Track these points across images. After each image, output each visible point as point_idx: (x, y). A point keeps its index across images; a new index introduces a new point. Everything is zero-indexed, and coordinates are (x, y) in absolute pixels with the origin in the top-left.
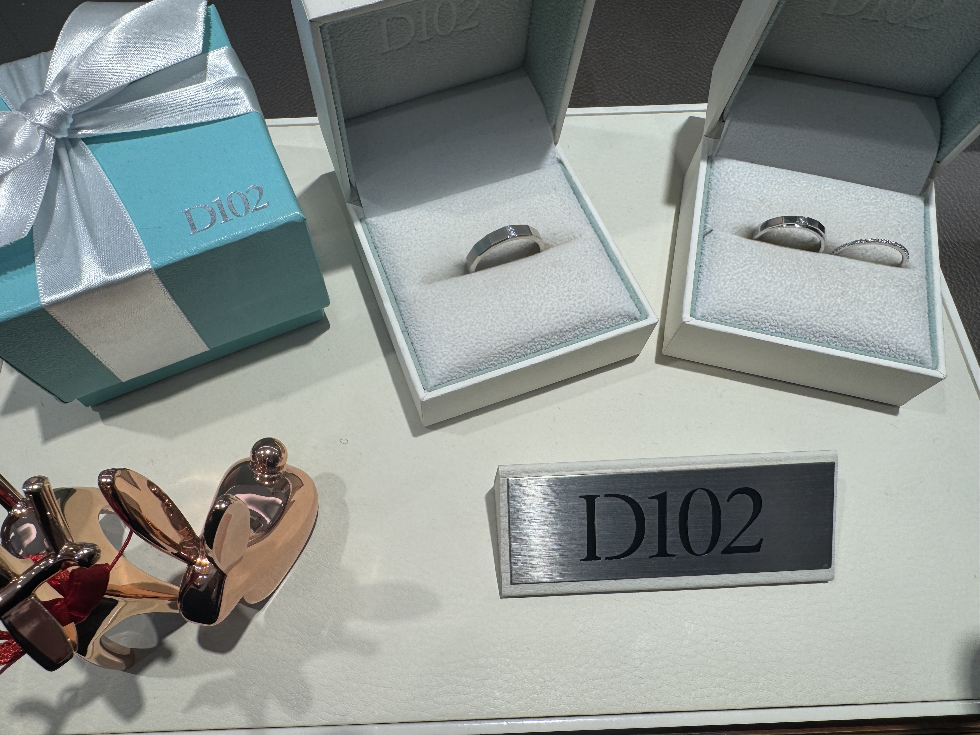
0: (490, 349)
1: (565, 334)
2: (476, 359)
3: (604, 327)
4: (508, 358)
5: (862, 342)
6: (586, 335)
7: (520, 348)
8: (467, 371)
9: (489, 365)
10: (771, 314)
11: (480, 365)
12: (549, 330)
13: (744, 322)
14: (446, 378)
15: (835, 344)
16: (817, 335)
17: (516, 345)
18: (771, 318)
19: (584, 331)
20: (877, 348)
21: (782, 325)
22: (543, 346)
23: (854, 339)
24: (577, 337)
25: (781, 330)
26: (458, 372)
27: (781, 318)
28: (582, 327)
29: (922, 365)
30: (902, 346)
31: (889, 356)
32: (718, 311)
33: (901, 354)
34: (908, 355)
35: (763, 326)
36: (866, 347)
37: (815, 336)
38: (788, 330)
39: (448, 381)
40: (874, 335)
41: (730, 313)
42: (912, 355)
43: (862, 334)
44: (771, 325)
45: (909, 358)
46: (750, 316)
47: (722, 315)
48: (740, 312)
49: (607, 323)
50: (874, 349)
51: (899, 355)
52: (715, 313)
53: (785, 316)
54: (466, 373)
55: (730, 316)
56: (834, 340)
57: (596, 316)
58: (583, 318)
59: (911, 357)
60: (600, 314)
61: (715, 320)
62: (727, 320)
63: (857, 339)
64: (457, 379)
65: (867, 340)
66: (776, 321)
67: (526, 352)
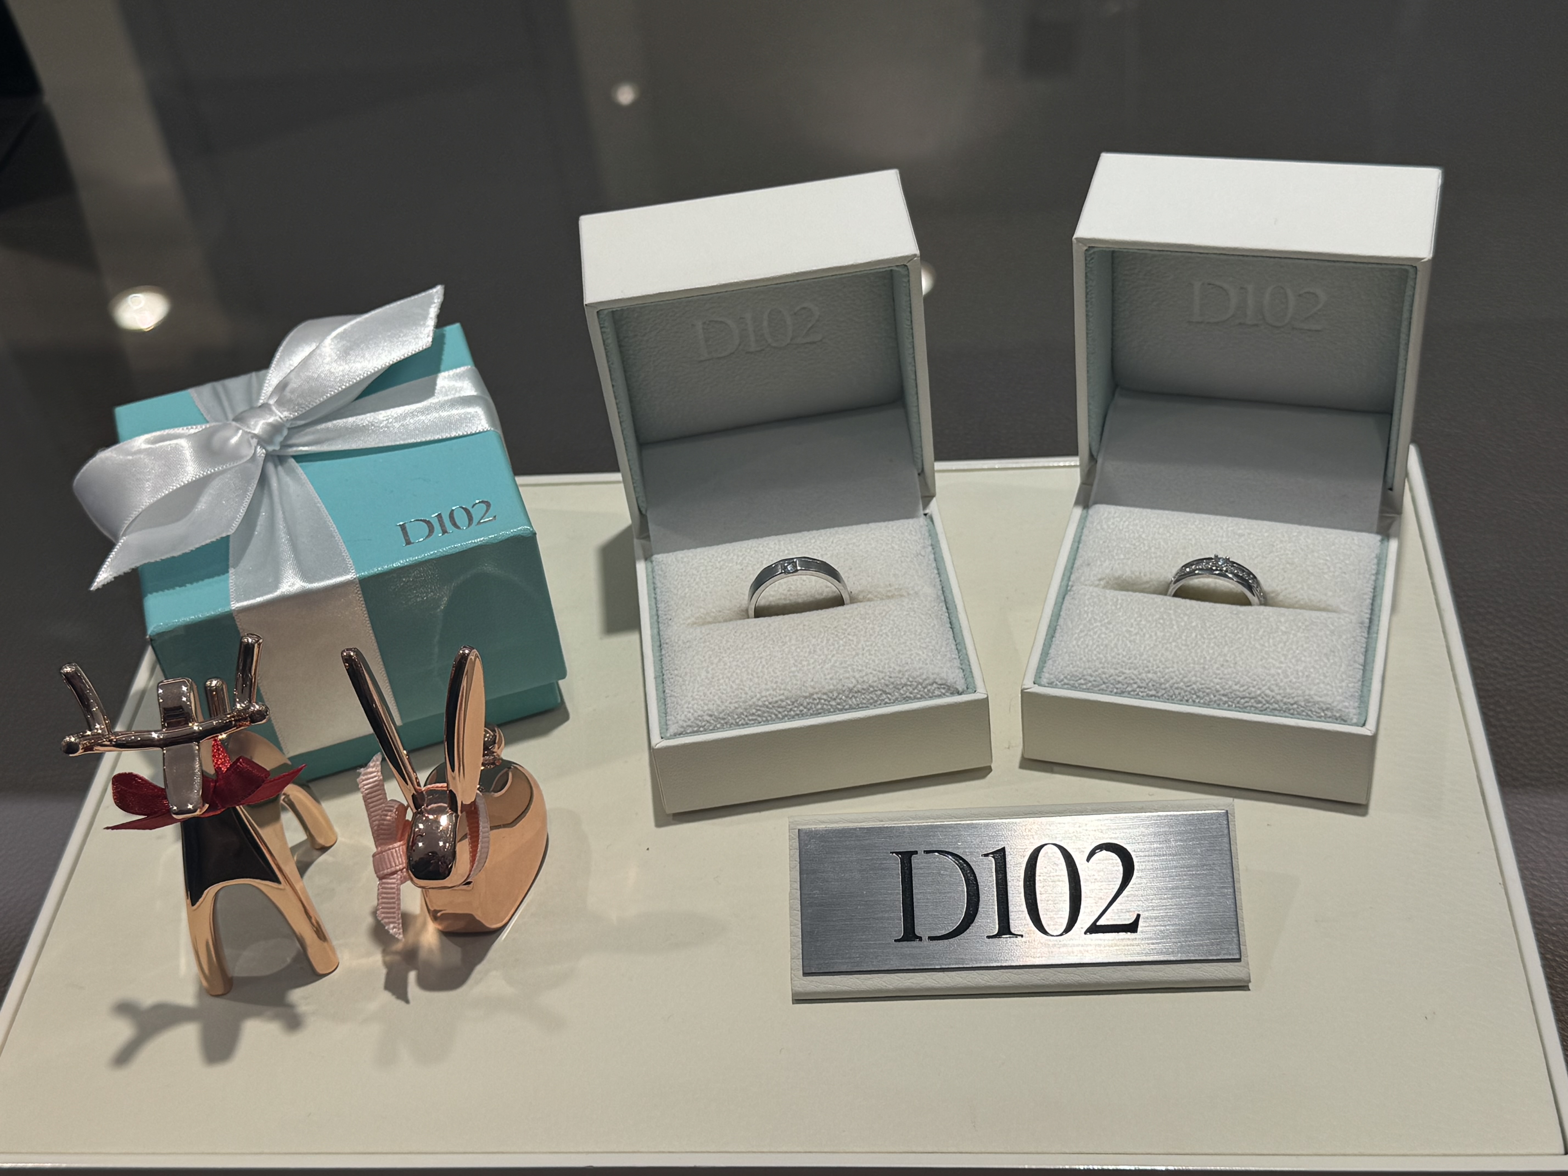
0: (752, 698)
1: (856, 695)
2: (733, 708)
3: (912, 696)
4: (776, 715)
5: (1260, 698)
6: (886, 703)
7: (793, 703)
8: (720, 723)
9: (750, 720)
10: (1136, 672)
11: (738, 718)
12: (834, 686)
13: (1104, 686)
14: (690, 726)
15: (1226, 705)
16: (1201, 694)
17: (787, 698)
18: (1138, 678)
19: (884, 696)
20: (1282, 704)
21: (1153, 685)
22: (825, 706)
23: (1247, 695)
24: (874, 704)
25: (1153, 692)
26: (708, 722)
27: (1150, 675)
28: (880, 690)
30: (1312, 698)
31: (1299, 714)
32: (1068, 675)
33: (1313, 710)
34: (1321, 709)
35: (1129, 689)
36: (1267, 705)
37: (1198, 697)
40: (1273, 687)
41: (1084, 676)
42: (1327, 709)
43: (1257, 687)
44: (1139, 687)
45: (1326, 715)
46: (1110, 676)
48: (1097, 673)
50: (1276, 706)
51: (1311, 711)
52: (1066, 677)
53: (1155, 673)
54: (718, 726)
55: (1085, 679)
56: (1224, 699)
57: (901, 678)
58: (883, 678)
59: (1327, 713)
60: (907, 676)
61: (1066, 686)
62: (1082, 684)
63: (1253, 695)
64: (705, 730)
65: (1266, 695)
66: (1145, 680)
67: (801, 711)
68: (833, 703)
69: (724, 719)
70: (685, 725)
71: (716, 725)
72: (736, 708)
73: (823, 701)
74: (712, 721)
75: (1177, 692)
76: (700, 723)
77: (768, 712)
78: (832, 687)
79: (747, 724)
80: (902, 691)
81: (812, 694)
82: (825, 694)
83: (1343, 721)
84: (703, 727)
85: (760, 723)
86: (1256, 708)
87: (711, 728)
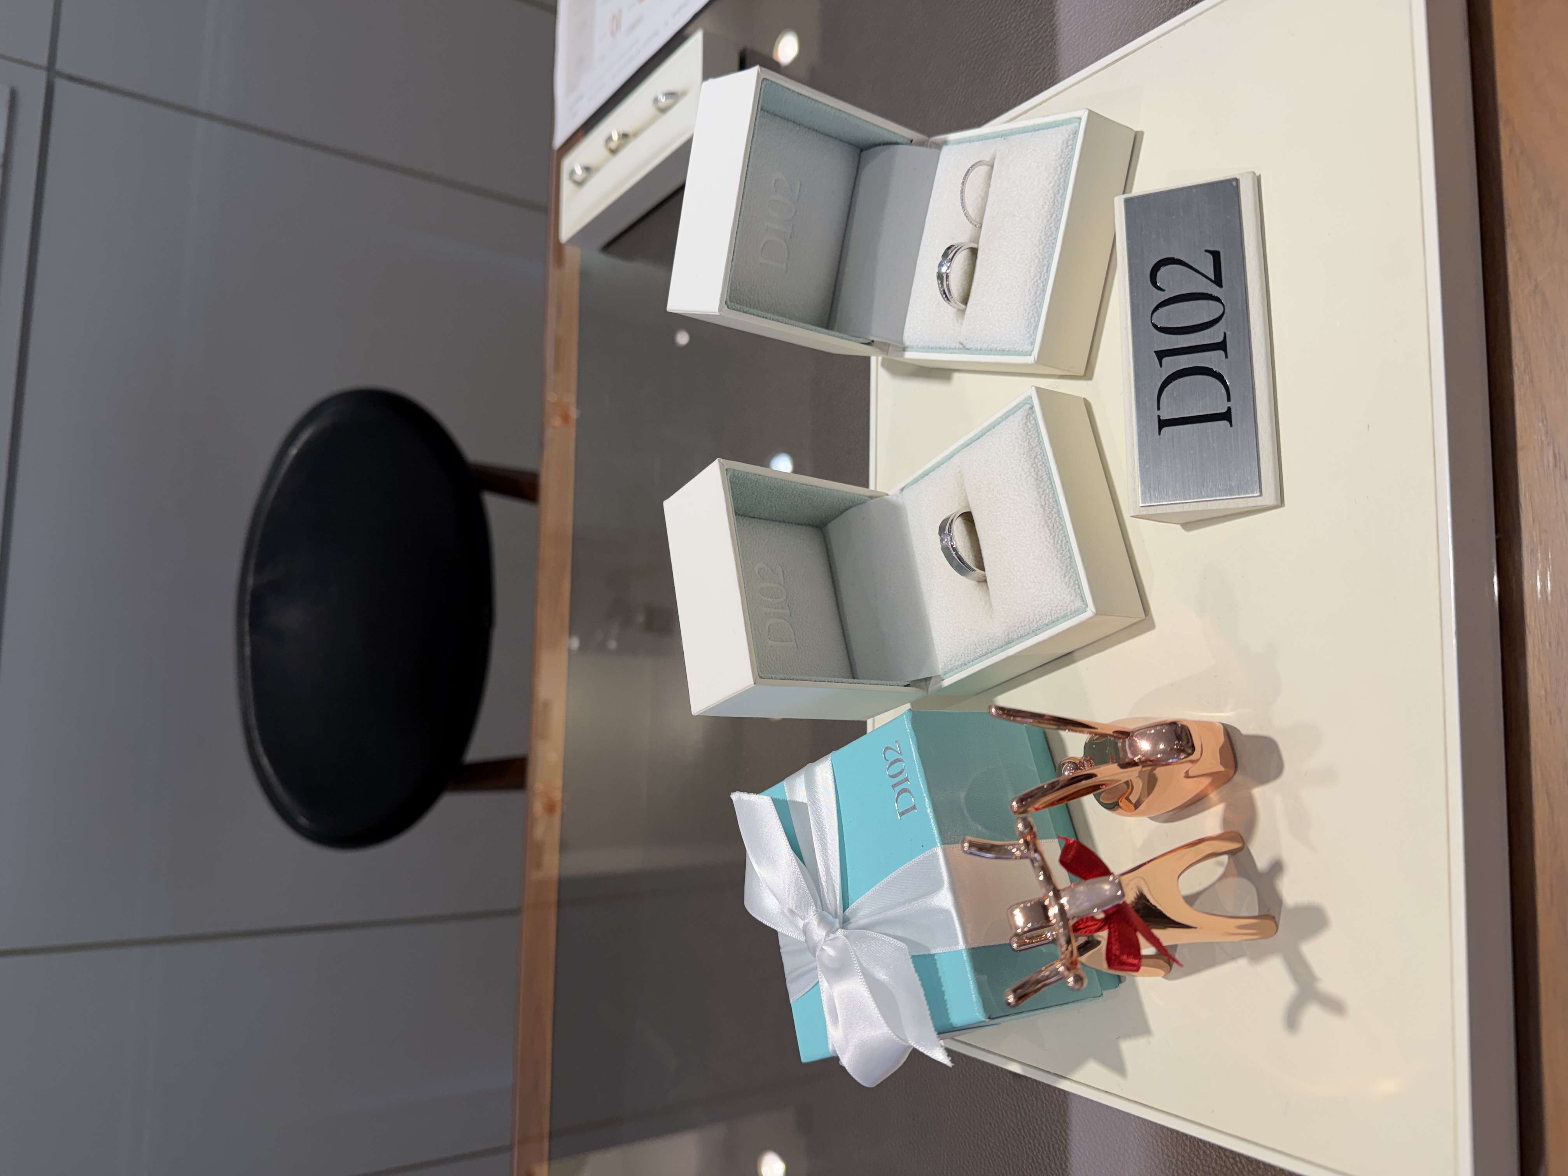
0: (1048, 547)
1: (1039, 476)
2: (1058, 560)
3: (1037, 439)
4: (1060, 530)
5: (1056, 191)
6: (1044, 455)
7: (1050, 518)
8: (1070, 569)
9: (1066, 549)
10: (1029, 280)
11: (1065, 556)
12: (1034, 491)
13: (1038, 304)
14: (1075, 590)
15: (1059, 215)
16: (1049, 234)
17: (1046, 523)
18: (1033, 279)
19: (1039, 457)
20: (1061, 176)
21: (1040, 268)
22: (1051, 496)
23: (1053, 200)
24: (1046, 464)
25: (1045, 268)
26: (1070, 578)
27: (1032, 270)
28: (1034, 460)
29: (1077, 133)
30: (1058, 154)
31: (1068, 164)
32: (1026, 332)
33: (1067, 153)
34: (1067, 147)
35: (1041, 286)
36: (1061, 186)
37: (1051, 235)
38: (1045, 262)
39: (1079, 588)
40: (1048, 181)
41: (1028, 319)
42: (1067, 143)
43: (1047, 193)
44: (1040, 279)
45: (1071, 145)
46: (1030, 299)
47: (1030, 326)
48: (1028, 309)
49: (1033, 436)
50: (1062, 179)
51: (1067, 155)
52: (1028, 332)
53: (1031, 266)
54: (1073, 570)
55: (1031, 318)
56: (1054, 216)
57: (1024, 447)
58: (1025, 459)
59: (1069, 144)
60: (1022, 443)
61: (1035, 332)
62: (1034, 321)
63: (1052, 196)
64: (1077, 580)
65: (1054, 186)
66: (1036, 274)
67: (1055, 513)
68: (1047, 491)
69: (1067, 567)
70: (1074, 595)
71: (1072, 572)
72: (1057, 558)
73: (1046, 498)
74: (1070, 575)
75: (1045, 251)
76: (1072, 584)
77: (1058, 535)
78: (1035, 493)
79: (1069, 550)
80: (1034, 445)
81: (1042, 506)
82: (1040, 497)
83: (1076, 133)
84: (1074, 581)
85: (1067, 542)
86: (1062, 194)
87: (1075, 576)
